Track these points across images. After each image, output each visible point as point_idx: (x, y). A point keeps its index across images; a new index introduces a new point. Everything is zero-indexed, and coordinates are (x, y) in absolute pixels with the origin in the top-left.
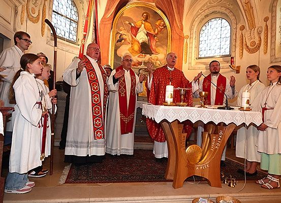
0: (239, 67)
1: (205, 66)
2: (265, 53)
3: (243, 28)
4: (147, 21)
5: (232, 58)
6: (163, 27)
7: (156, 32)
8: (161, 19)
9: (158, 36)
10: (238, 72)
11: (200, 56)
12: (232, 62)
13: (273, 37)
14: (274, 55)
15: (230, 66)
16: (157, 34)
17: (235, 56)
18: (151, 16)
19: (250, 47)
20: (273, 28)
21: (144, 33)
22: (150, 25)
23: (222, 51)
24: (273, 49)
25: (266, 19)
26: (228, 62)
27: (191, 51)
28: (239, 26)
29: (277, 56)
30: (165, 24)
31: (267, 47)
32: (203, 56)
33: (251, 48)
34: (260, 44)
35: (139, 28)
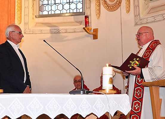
0: (96, 31)
1: (49, 28)
2: (128, 11)
5: (86, 17)
10: (95, 37)
11: (41, 13)
12: (87, 23)
14: (139, 14)
15: (84, 28)
17: (90, 15)
19: (108, 2)
23: (73, 6)
24: (137, 6)
26: (81, 23)
27: (26, 5)
29: (141, 16)
31: (129, 3)
32: (45, 13)
33: (110, 3)
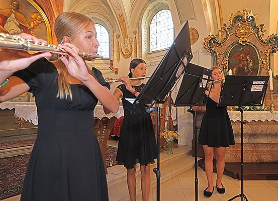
0: (117, 69)
3: (118, 37)
4: (18, 11)
5: (111, 61)
6: (40, 22)
7: (32, 25)
8: (37, 12)
9: (35, 30)
10: (116, 73)
12: (111, 64)
13: (141, 47)
15: (110, 67)
16: (34, 28)
17: (114, 60)
18: (24, 6)
19: (124, 53)
20: (140, 41)
21: (16, 24)
22: (23, 16)
25: (135, 33)
26: (108, 64)
28: (115, 34)
30: (42, 18)
33: (126, 54)
34: (132, 52)
35: (7, 18)
